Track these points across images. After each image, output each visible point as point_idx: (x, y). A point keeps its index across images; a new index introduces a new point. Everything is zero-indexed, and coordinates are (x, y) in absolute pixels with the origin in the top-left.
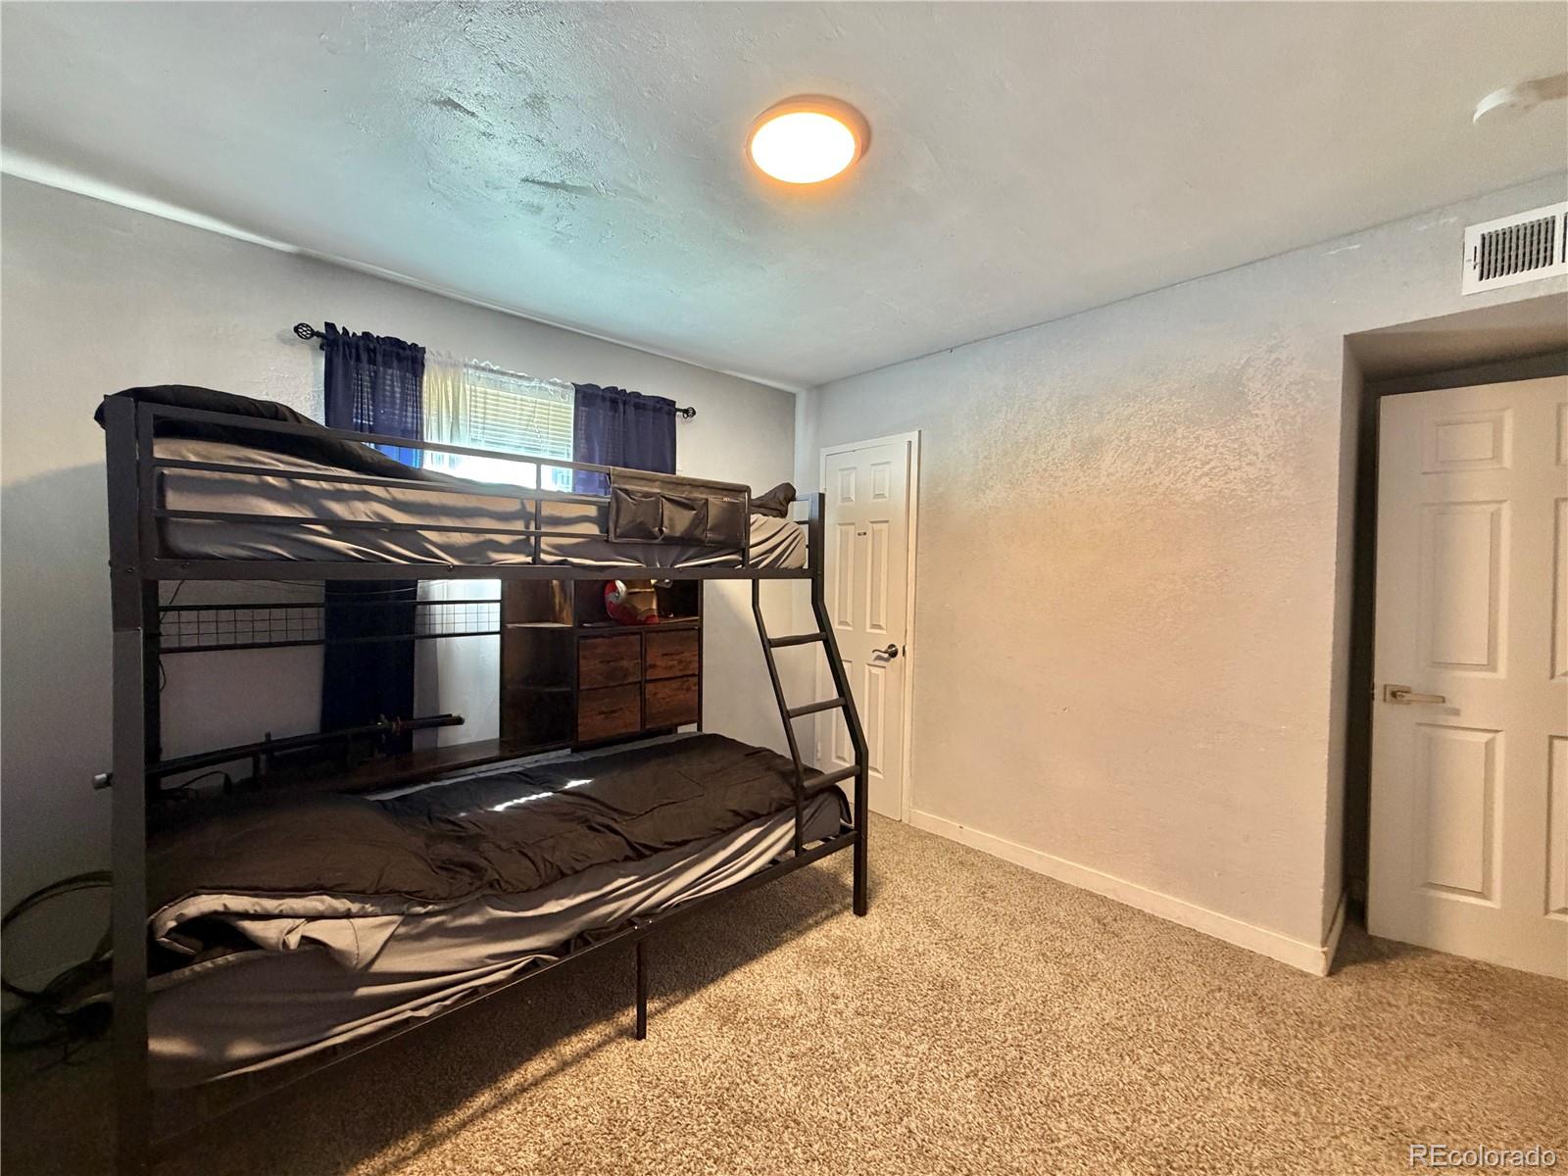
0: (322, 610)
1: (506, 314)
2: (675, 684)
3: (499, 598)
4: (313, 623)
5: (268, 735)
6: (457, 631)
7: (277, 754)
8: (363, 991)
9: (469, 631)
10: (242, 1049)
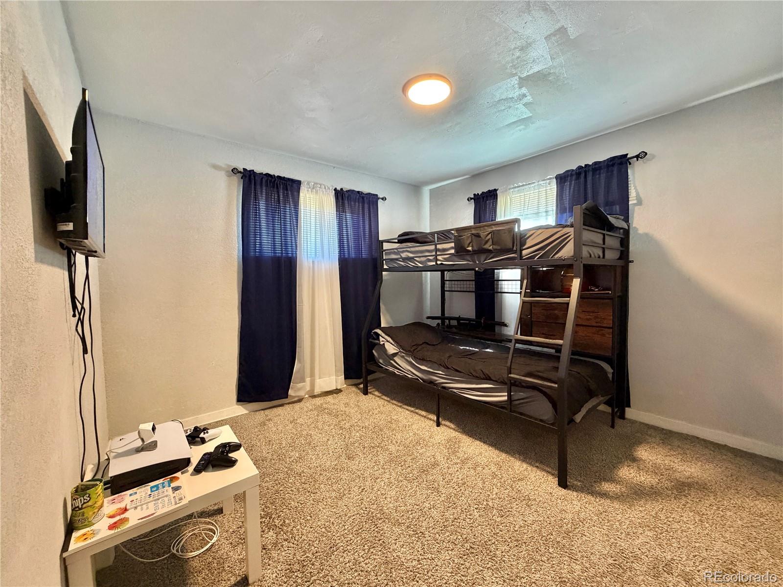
0: (474, 282)
1: (533, 157)
2: (594, 329)
3: (520, 279)
4: (472, 286)
5: (460, 316)
6: (505, 291)
7: (461, 321)
8: (392, 361)
9: (509, 292)
10: (381, 361)
